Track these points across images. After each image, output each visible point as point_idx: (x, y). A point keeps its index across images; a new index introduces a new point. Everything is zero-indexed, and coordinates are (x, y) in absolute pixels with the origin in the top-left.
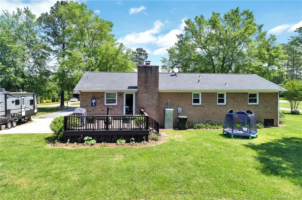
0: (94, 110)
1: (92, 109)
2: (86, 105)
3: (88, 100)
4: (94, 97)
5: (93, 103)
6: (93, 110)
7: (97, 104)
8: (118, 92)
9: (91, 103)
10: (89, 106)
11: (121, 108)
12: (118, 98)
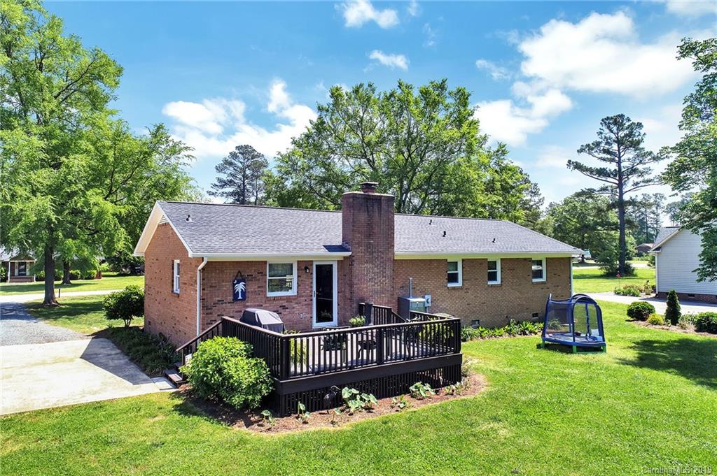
1: (235, 309)
2: (217, 299)
3: (224, 284)
4: (241, 276)
5: (238, 292)
6: (236, 312)
7: (247, 295)
8: (298, 261)
9: (232, 293)
10: (226, 303)
11: (306, 303)
12: (299, 276)
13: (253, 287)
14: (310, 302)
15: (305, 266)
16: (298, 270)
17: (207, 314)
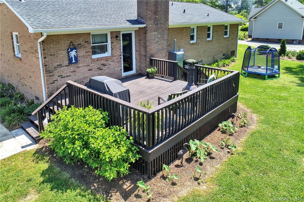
0: (75, 71)
1: (71, 70)
2: (56, 64)
3: (61, 52)
4: (73, 45)
5: (72, 57)
6: (72, 72)
7: (79, 59)
8: (111, 32)
9: (67, 59)
10: (63, 66)
11: (117, 60)
12: (112, 43)
13: (82, 53)
14: (120, 60)
15: (115, 35)
16: (111, 38)
17: (50, 76)
